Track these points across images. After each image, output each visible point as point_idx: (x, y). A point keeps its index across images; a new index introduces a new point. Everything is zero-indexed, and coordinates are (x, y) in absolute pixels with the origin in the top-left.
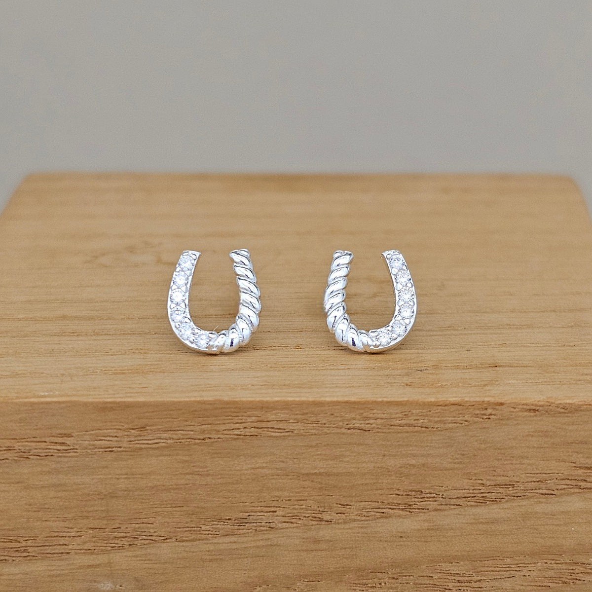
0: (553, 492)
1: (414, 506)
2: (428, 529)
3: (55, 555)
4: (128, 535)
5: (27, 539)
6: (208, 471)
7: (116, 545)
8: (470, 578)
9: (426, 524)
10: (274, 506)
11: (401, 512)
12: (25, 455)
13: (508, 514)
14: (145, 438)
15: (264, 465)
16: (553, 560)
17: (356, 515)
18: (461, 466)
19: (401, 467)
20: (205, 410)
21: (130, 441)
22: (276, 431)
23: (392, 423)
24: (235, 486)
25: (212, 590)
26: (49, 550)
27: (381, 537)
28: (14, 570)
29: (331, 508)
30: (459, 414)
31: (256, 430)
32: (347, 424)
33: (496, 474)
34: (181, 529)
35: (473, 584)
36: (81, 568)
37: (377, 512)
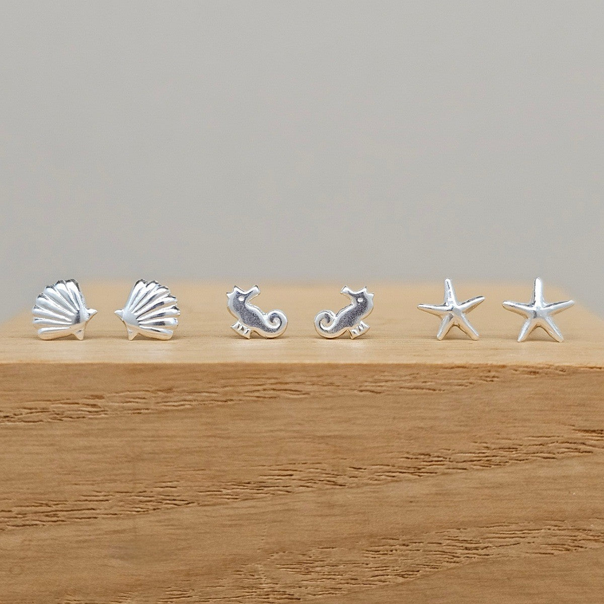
0: (554, 456)
1: (423, 470)
2: (437, 494)
3: (83, 520)
4: (153, 499)
5: (58, 503)
6: (228, 433)
7: (142, 510)
8: (477, 545)
9: (434, 489)
10: (291, 470)
11: (410, 476)
12: (59, 417)
13: (512, 478)
14: (172, 400)
15: (283, 427)
16: (556, 526)
17: (369, 479)
18: (467, 429)
19: (410, 430)
20: (228, 372)
21: (158, 403)
22: (295, 393)
23: (401, 386)
24: (255, 449)
25: (231, 557)
26: (77, 514)
27: (391, 502)
28: (43, 535)
29: (344, 471)
30: (464, 376)
31: (275, 392)
32: (361, 386)
33: (500, 436)
34: (202, 494)
35: (480, 551)
36: (107, 534)
37: (388, 476)
